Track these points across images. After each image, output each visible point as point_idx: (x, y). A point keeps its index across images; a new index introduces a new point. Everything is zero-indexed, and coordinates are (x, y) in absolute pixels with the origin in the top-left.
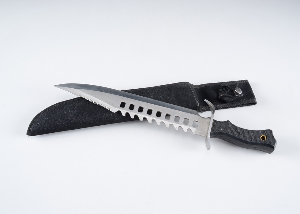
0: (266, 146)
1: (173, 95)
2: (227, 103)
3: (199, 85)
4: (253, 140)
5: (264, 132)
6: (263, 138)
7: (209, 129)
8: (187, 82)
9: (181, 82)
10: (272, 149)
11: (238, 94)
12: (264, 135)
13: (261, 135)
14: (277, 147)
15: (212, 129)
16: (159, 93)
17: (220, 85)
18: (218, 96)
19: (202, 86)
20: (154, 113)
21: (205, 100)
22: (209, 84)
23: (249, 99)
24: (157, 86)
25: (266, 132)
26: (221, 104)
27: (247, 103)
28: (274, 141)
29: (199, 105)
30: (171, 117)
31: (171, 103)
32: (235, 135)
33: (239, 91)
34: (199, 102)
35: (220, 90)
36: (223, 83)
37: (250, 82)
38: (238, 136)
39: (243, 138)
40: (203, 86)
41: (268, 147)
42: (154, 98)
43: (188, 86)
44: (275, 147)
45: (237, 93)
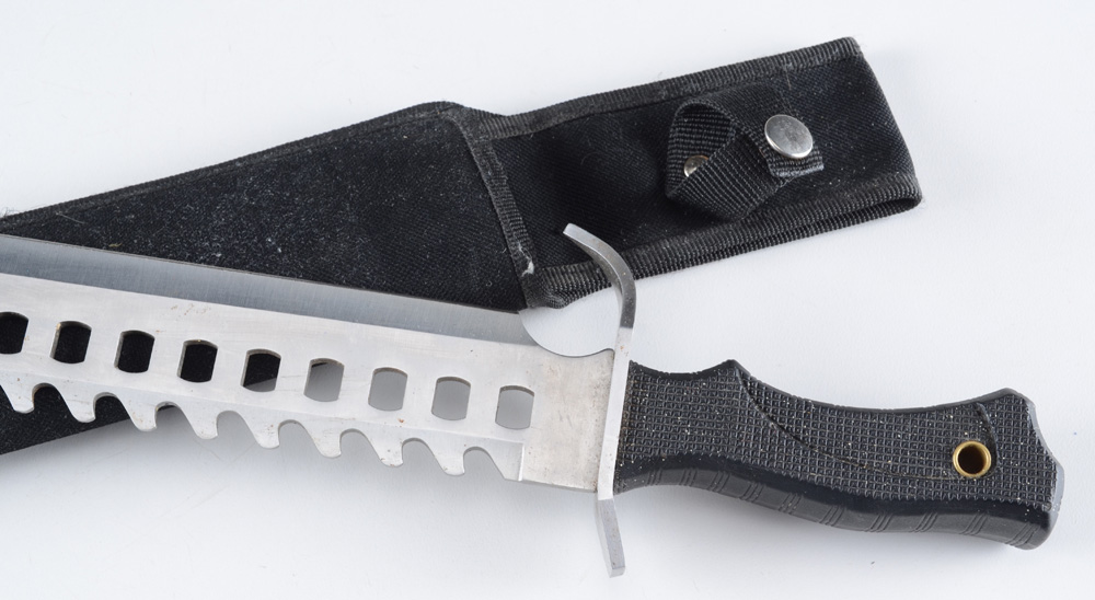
0: (994, 514)
1: (352, 219)
2: (727, 221)
3: (534, 113)
4: (904, 480)
5: (970, 412)
6: (971, 459)
7: (605, 444)
8: (445, 106)
9: (409, 110)
10: (1036, 530)
11: (789, 159)
12: (973, 436)
13: (957, 445)
14: (1067, 508)
15: (622, 434)
16: (255, 209)
17: (669, 98)
18: (662, 179)
19: (553, 122)
20: (230, 366)
21: (571, 231)
22: (596, 97)
23: (869, 176)
24: (250, 157)
25: (988, 417)
26: (683, 234)
27: (856, 205)
28: (1042, 471)
29: (531, 267)
30: (345, 384)
31: (339, 283)
32: (778, 465)
33: (794, 139)
34: (530, 251)
35: (674, 133)
36: (689, 77)
37: (873, 53)
38: (803, 471)
39: (838, 481)
40: (563, 118)
41: (1009, 521)
42: (224, 251)
43: (456, 135)
44: (1052, 512)
45: (778, 154)
